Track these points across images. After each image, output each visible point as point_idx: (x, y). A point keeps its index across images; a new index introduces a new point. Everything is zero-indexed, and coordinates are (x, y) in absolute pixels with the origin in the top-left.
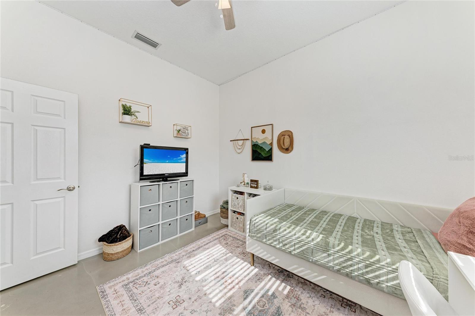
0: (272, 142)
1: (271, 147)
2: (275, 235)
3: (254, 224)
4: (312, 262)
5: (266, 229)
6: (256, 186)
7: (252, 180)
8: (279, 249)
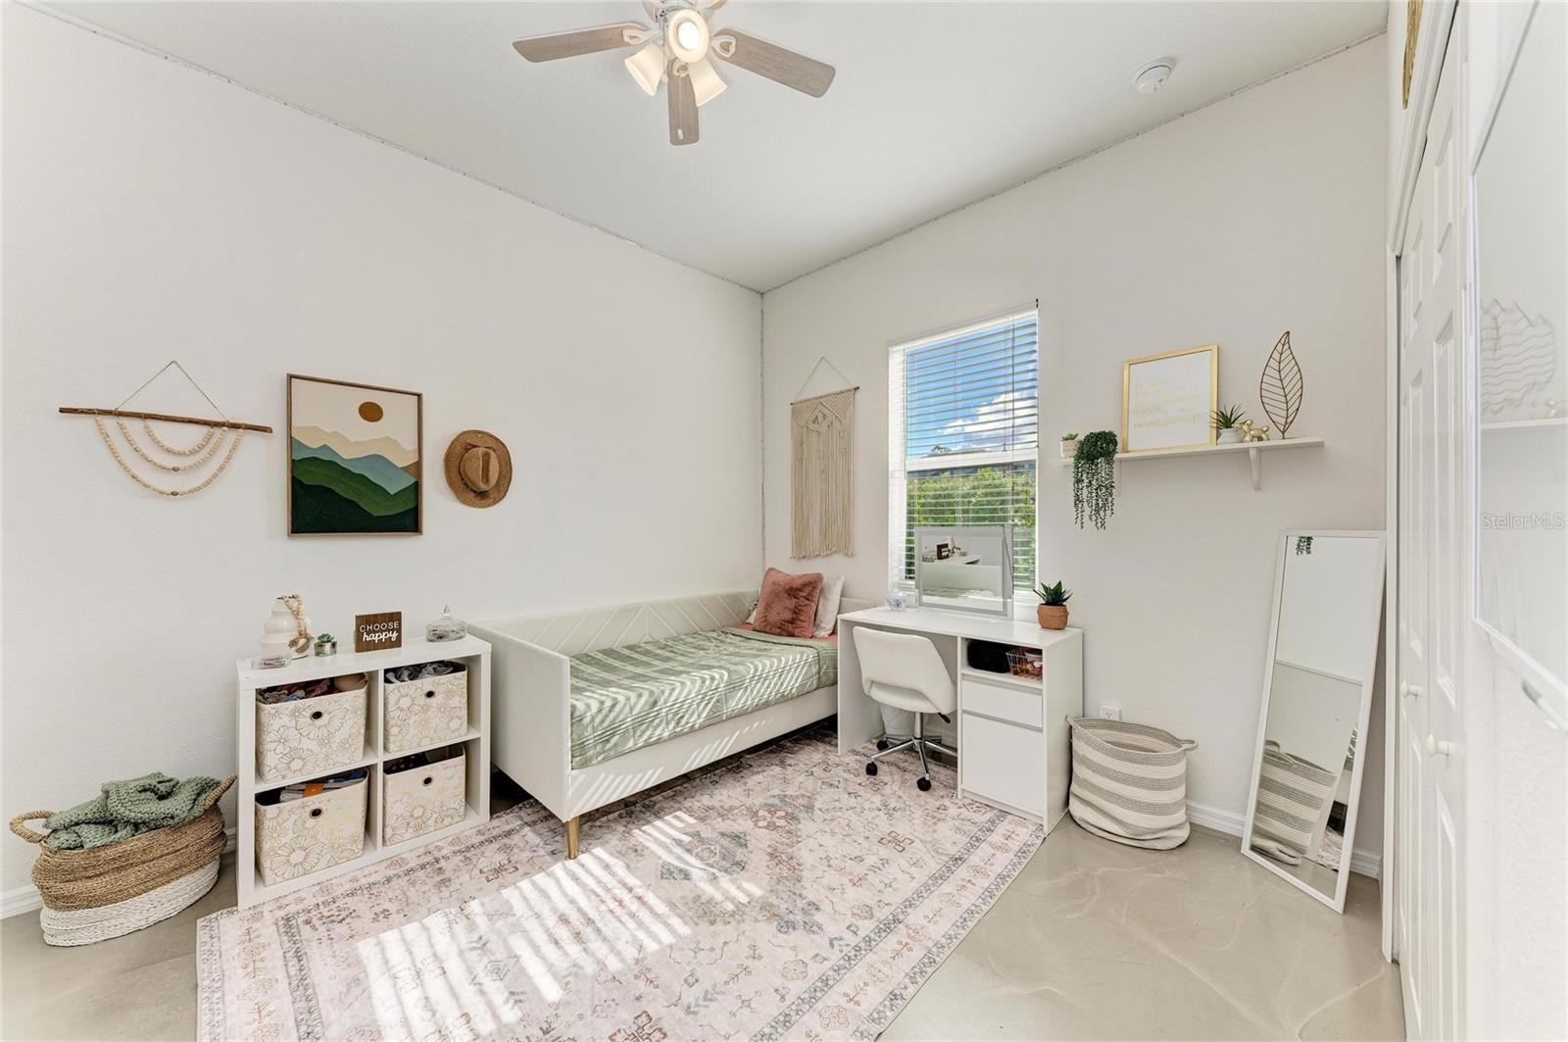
0: (418, 462)
1: (411, 480)
2: (656, 713)
3: (593, 720)
4: (728, 719)
5: (631, 710)
6: (395, 635)
7: (360, 616)
8: (674, 736)
